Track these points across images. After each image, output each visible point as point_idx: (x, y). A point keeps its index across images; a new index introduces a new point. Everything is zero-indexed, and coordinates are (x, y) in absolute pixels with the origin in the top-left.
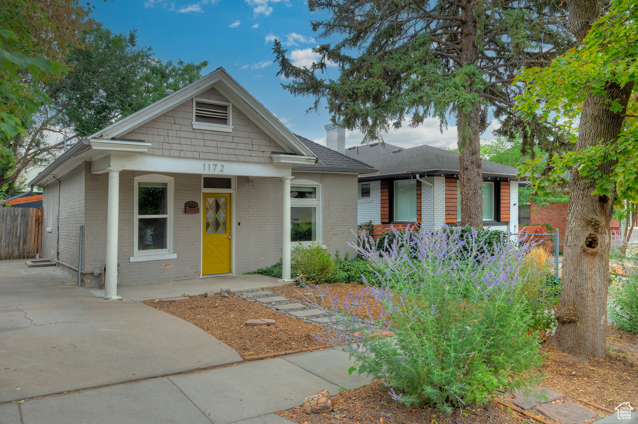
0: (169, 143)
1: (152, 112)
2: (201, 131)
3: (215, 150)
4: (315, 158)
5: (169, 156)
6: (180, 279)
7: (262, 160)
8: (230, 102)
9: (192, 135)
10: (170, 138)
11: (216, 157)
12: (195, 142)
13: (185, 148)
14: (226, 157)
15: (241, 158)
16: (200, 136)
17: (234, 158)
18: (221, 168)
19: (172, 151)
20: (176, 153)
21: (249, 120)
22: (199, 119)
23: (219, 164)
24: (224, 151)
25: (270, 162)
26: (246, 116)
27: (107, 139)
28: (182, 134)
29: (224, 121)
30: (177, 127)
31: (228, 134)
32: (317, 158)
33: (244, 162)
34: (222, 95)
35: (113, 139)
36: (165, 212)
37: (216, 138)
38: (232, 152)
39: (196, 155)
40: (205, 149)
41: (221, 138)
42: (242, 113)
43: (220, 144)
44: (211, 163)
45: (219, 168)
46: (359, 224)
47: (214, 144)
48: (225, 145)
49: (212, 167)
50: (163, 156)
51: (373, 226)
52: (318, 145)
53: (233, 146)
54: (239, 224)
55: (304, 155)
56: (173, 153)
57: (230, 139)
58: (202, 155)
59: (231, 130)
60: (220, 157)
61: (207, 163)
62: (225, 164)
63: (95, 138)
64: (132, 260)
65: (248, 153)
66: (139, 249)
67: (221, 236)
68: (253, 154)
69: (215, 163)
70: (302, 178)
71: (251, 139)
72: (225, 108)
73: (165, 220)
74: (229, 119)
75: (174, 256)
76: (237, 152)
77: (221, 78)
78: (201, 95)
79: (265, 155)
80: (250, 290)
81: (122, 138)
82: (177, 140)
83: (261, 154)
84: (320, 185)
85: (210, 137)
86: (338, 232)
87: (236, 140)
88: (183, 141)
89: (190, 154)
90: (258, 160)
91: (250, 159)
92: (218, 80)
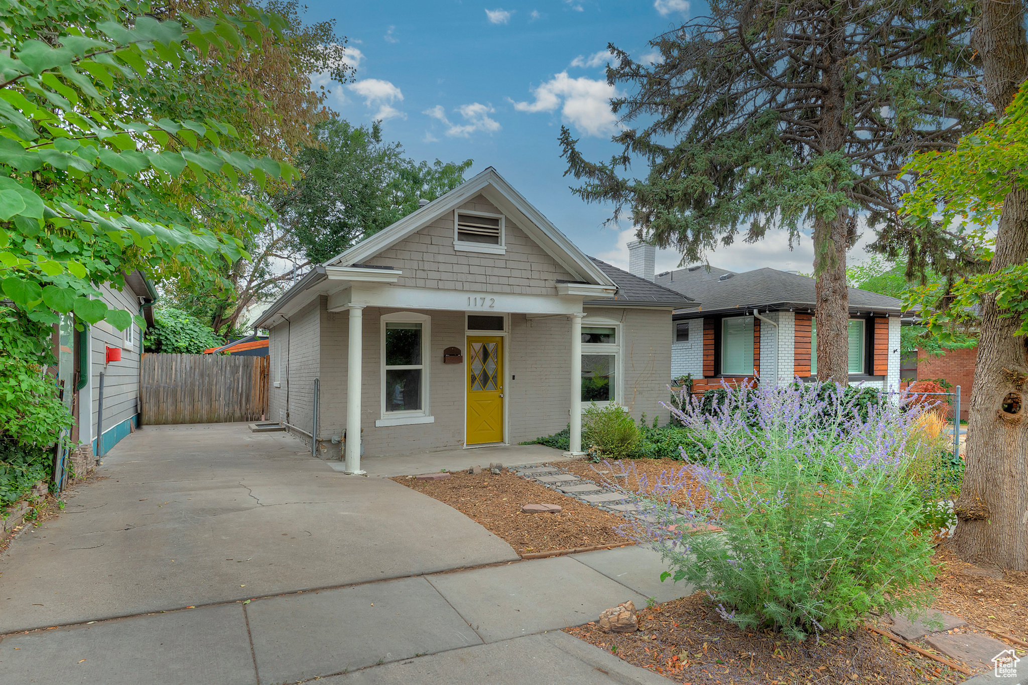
0: (424, 270)
1: (403, 229)
2: (465, 254)
3: (483, 278)
4: (615, 288)
5: (424, 288)
6: (438, 449)
7: (544, 291)
8: (502, 214)
9: (454, 259)
10: (425, 263)
11: (484, 288)
12: (456, 268)
13: (444, 276)
14: (497, 288)
15: (517, 290)
16: (463, 260)
17: (507, 289)
18: (490, 302)
19: (428, 281)
20: (433, 284)
21: (527, 237)
22: (463, 237)
23: (488, 297)
24: (494, 280)
25: (555, 294)
26: (523, 232)
27: (346, 266)
28: (441, 258)
29: (494, 239)
30: (433, 249)
31: (500, 257)
32: (617, 288)
33: (521, 294)
34: (493, 205)
35: (354, 266)
36: (419, 362)
37: (484, 262)
38: (504, 280)
39: (459, 286)
40: (470, 278)
41: (490, 263)
42: (518, 228)
43: (489, 271)
44: (479, 296)
45: (488, 302)
46: (673, 378)
47: (482, 270)
48: (496, 272)
49: (479, 302)
50: (416, 287)
51: (692, 381)
52: (619, 270)
53: (507, 272)
54: (514, 377)
55: (599, 284)
56: (430, 283)
57: (502, 264)
58: (467, 286)
59: (503, 252)
60: (490, 287)
61: (473, 296)
62: (496, 297)
63: (333, 265)
64: (379, 424)
65: (526, 282)
66: (387, 410)
67: (490, 394)
68: (532, 283)
69: (483, 296)
70: (596, 316)
71: (530, 263)
72: (495, 221)
73: (419, 372)
74: (501, 236)
75: (431, 419)
76: (512, 281)
77: (491, 181)
78: (465, 205)
79: (548, 284)
80: (528, 466)
81: (365, 264)
82: (434, 266)
83: (542, 283)
84: (621, 324)
85: (476, 261)
86: (645, 389)
87: (511, 264)
88: (442, 267)
89: (450, 285)
90: (538, 291)
91: (529, 290)
92: (486, 184)
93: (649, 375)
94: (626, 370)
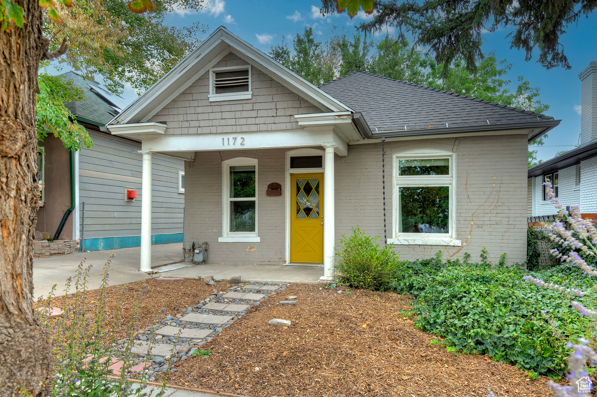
0: (187, 121)
2: (218, 104)
3: (233, 122)
4: (350, 113)
5: (188, 134)
6: (264, 263)
7: (289, 126)
8: (249, 64)
9: (210, 109)
10: (189, 115)
11: (234, 129)
12: (212, 116)
13: (202, 124)
14: (245, 128)
15: (263, 127)
16: (217, 109)
17: (254, 128)
18: (241, 141)
19: (190, 129)
20: (194, 131)
21: (272, 80)
22: (220, 90)
23: (239, 137)
24: (243, 121)
26: (268, 76)
28: (199, 110)
29: (244, 87)
30: (195, 104)
31: (247, 102)
32: (352, 113)
33: (267, 131)
34: (240, 59)
36: (253, 195)
37: (234, 108)
38: (252, 121)
39: (214, 130)
40: (223, 122)
41: (239, 107)
42: (264, 74)
43: (238, 114)
44: (231, 137)
45: (239, 141)
47: (232, 115)
48: (245, 114)
49: (231, 141)
50: (182, 135)
53: (254, 114)
55: (333, 111)
56: (191, 131)
57: (250, 107)
58: (220, 129)
59: (250, 97)
60: (239, 129)
61: (226, 137)
62: (246, 136)
64: (220, 240)
65: (272, 120)
66: (231, 230)
68: (277, 120)
69: (235, 136)
71: (275, 103)
73: (253, 203)
74: (248, 84)
75: (258, 240)
76: (258, 121)
77: (222, 38)
79: (293, 119)
81: (137, 120)
82: (194, 117)
83: (287, 119)
84: (452, 155)
85: (228, 108)
86: (486, 222)
87: (257, 106)
88: (200, 117)
89: (207, 130)
90: (283, 126)
91: (274, 127)
92: (219, 41)
93: (492, 208)
94: (458, 202)
